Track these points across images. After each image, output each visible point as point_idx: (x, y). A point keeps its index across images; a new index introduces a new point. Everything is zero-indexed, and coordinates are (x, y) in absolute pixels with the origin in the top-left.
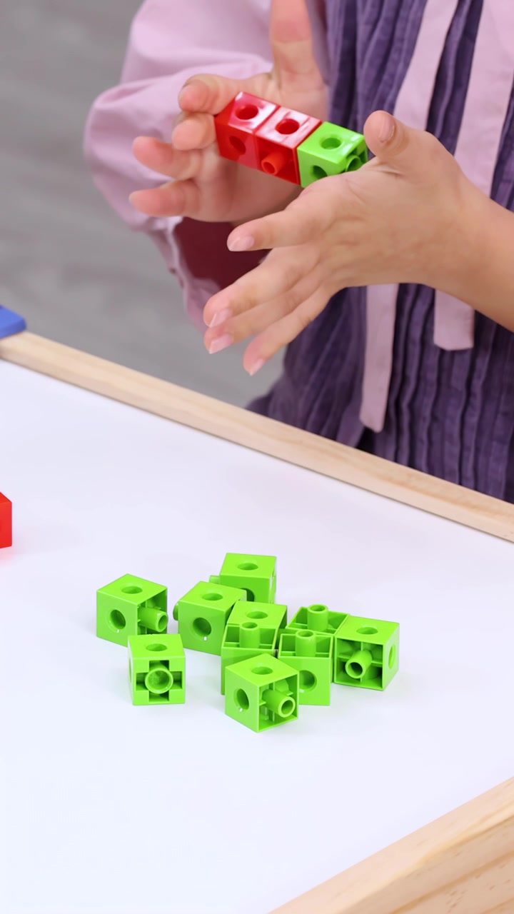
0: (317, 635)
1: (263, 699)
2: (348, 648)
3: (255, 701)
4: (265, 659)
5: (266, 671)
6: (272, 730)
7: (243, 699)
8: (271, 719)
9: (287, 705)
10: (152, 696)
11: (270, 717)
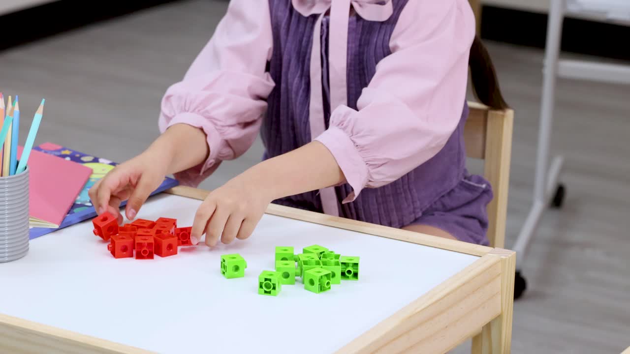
0: (334, 260)
1: (319, 282)
2: (344, 267)
3: (317, 283)
4: (318, 268)
5: (319, 272)
6: (322, 294)
7: (312, 282)
8: (321, 290)
9: (328, 283)
10: (266, 292)
11: (322, 289)
